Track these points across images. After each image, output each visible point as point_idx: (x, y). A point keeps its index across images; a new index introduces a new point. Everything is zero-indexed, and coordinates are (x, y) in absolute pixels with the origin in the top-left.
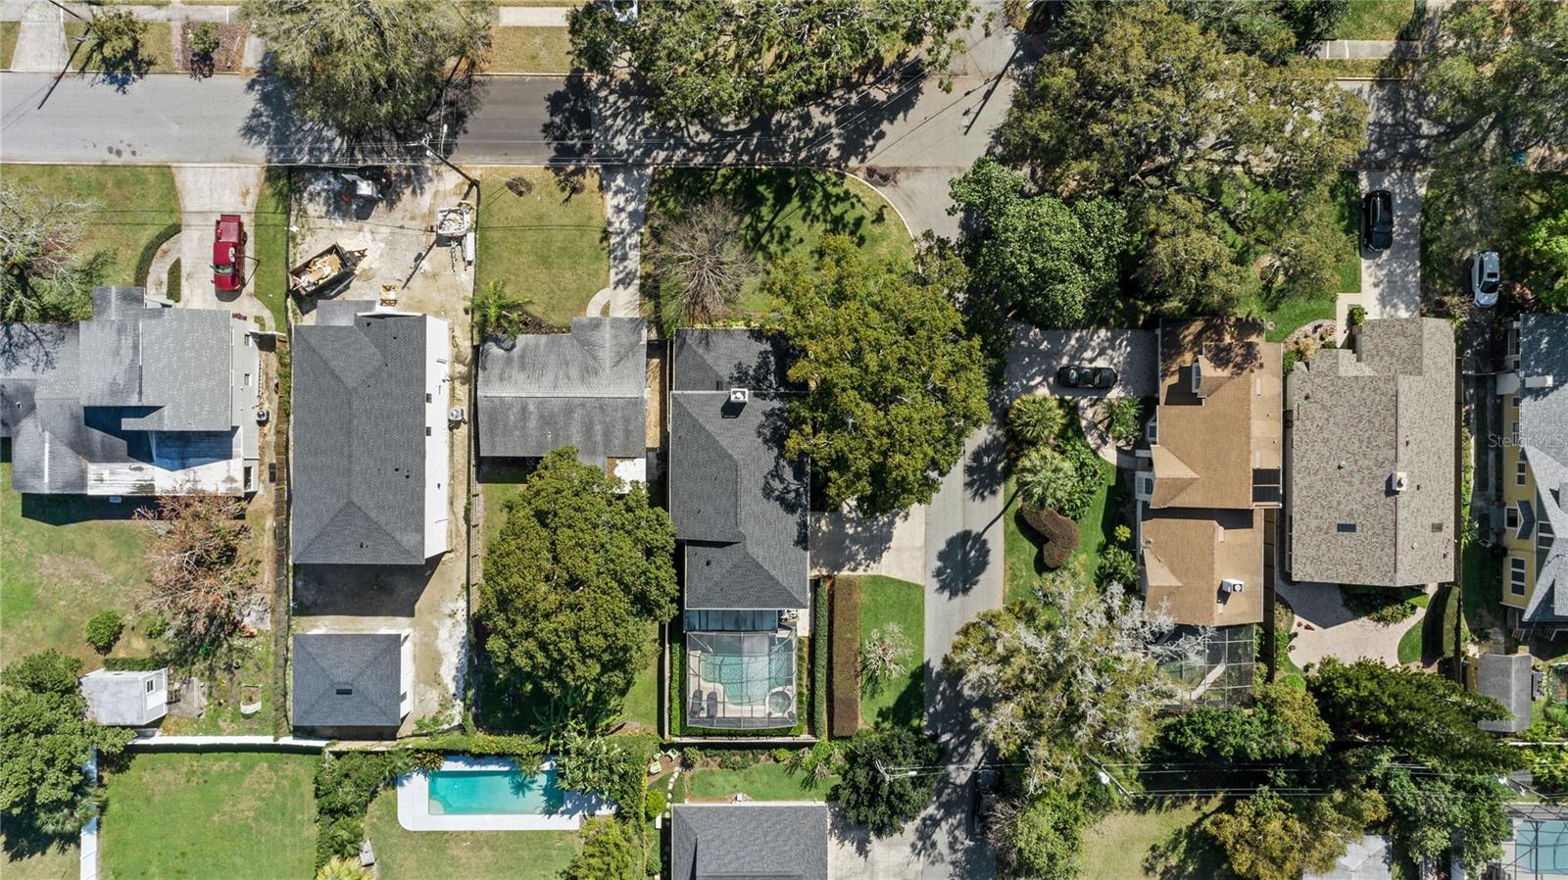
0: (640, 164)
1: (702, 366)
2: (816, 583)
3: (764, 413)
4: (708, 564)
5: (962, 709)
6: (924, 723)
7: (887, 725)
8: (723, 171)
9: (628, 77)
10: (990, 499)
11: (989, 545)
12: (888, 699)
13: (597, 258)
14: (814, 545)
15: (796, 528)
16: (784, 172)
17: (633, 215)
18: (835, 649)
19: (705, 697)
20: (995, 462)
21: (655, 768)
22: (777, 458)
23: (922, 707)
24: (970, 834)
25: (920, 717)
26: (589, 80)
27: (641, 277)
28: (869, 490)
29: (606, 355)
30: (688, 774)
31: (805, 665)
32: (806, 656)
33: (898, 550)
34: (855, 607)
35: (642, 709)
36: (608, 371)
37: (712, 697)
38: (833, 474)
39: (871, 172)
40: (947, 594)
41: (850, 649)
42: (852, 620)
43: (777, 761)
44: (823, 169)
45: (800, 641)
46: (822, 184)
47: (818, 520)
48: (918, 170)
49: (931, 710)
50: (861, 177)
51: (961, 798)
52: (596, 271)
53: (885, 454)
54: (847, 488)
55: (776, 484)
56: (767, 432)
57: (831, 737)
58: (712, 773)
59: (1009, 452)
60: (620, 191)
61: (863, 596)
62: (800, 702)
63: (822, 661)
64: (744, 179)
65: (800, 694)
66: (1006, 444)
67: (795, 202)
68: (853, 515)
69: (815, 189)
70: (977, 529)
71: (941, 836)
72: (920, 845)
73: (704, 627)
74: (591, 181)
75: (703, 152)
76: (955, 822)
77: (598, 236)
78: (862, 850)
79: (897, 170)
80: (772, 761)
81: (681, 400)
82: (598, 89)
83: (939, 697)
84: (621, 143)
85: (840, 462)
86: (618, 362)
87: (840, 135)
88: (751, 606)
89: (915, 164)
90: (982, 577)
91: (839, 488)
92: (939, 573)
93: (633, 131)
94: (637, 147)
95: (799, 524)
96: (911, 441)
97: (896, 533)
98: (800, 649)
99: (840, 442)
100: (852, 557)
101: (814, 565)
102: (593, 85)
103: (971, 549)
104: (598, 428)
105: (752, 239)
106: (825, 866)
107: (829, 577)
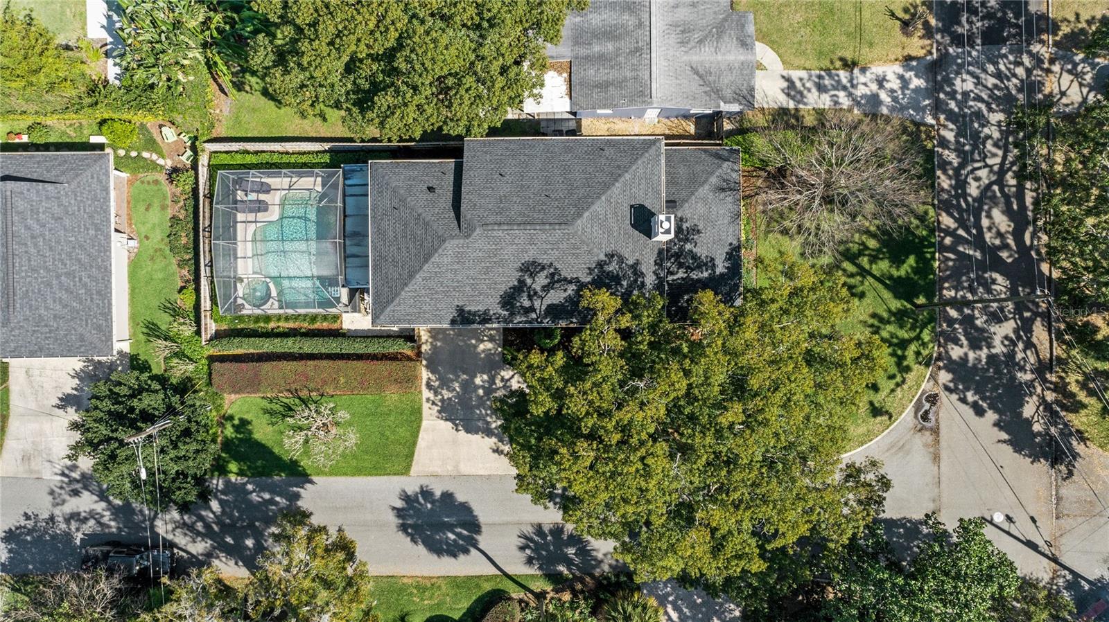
0: (938, 107)
1: (694, 183)
2: (409, 337)
3: (637, 263)
4: (431, 189)
5: (251, 526)
6: (233, 478)
7: (229, 431)
8: (932, 212)
9: (1047, 91)
10: (522, 556)
11: (462, 557)
12: (262, 432)
13: (821, 53)
14: (459, 334)
15: (481, 308)
16: (931, 290)
17: (874, 99)
18: (325, 363)
19: (262, 197)
20: (569, 563)
21: (170, 134)
22: (577, 280)
23: (253, 475)
24: (90, 540)
25: (241, 473)
26: (1042, 42)
27: (797, 110)
28: (537, 411)
29: (706, 56)
30: (162, 177)
31: (306, 325)
32: (317, 325)
33: (455, 442)
34: (381, 389)
35: (245, 117)
36: (685, 58)
37: (261, 207)
38: (560, 359)
39: (933, 399)
40: (399, 504)
41: (325, 382)
42: (363, 385)
43: (181, 290)
44: (935, 338)
45: (336, 318)
46: (918, 338)
47: (491, 339)
48: (936, 458)
49: (250, 487)
50: (926, 386)
51: (137, 527)
52: (804, 53)
53: (592, 436)
54: (541, 380)
55: (541, 280)
56: (613, 267)
57: (212, 359)
58: (163, 208)
59: (582, 581)
60: (905, 83)
61: (395, 397)
62: (257, 319)
63: (308, 346)
64: (923, 239)
65: (268, 319)
66: (592, 576)
67: (896, 304)
68: (499, 384)
69: (913, 328)
70: (483, 541)
71: (86, 502)
72: (76, 475)
73: (349, 191)
74: (917, 45)
75: (955, 188)
76: (105, 520)
77: (849, 55)
78: (66, 401)
79: (936, 431)
80: (180, 284)
81: (652, 150)
82: (1030, 53)
83: (267, 496)
84: (963, 84)
85: (577, 368)
86: (697, 73)
87: (979, 360)
88: (374, 248)
89: (944, 455)
90: (421, 549)
91: (543, 369)
92: (426, 493)
93: (979, 99)
94: (958, 104)
95: (486, 312)
96: (613, 475)
97: (477, 438)
98: (325, 318)
99: (609, 369)
100: (445, 383)
101: (434, 333)
102: (1036, 48)
103: (459, 535)
104: (610, 47)
105: (848, 250)
106: (32, 355)
107: (419, 354)
